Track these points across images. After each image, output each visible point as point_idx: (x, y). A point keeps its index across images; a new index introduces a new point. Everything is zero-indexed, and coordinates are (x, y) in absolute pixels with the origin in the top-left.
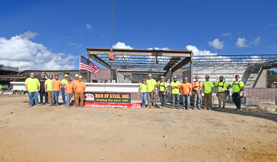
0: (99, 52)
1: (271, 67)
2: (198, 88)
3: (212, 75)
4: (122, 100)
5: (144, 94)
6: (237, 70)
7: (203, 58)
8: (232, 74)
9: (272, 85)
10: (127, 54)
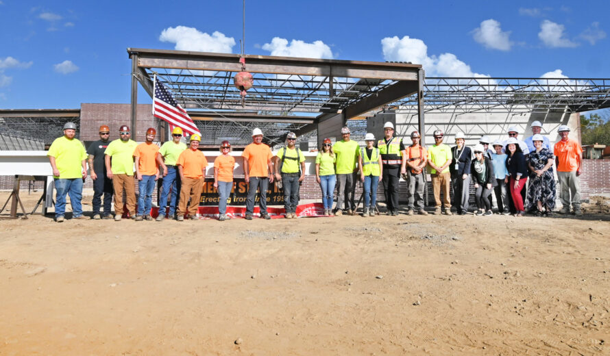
0: (167, 60)
1: (591, 106)
2: (418, 161)
3: (450, 126)
4: (275, 197)
5: (328, 180)
6: (511, 114)
7: (442, 82)
8: (499, 124)
9: (592, 153)
10: (250, 68)
